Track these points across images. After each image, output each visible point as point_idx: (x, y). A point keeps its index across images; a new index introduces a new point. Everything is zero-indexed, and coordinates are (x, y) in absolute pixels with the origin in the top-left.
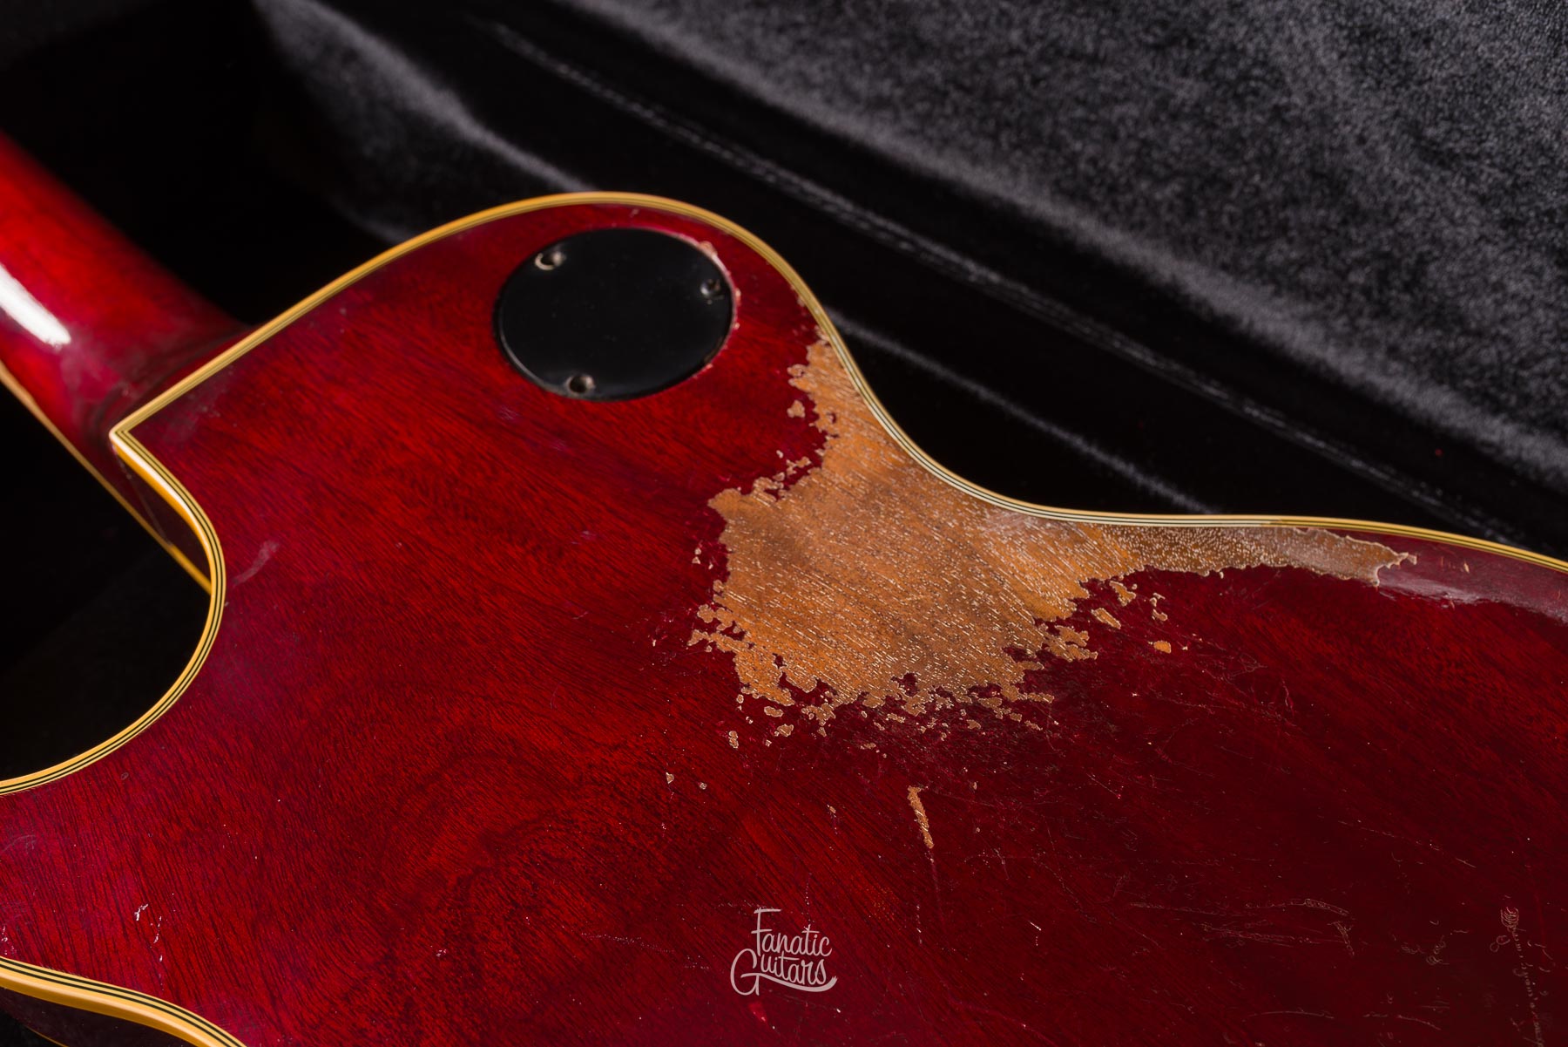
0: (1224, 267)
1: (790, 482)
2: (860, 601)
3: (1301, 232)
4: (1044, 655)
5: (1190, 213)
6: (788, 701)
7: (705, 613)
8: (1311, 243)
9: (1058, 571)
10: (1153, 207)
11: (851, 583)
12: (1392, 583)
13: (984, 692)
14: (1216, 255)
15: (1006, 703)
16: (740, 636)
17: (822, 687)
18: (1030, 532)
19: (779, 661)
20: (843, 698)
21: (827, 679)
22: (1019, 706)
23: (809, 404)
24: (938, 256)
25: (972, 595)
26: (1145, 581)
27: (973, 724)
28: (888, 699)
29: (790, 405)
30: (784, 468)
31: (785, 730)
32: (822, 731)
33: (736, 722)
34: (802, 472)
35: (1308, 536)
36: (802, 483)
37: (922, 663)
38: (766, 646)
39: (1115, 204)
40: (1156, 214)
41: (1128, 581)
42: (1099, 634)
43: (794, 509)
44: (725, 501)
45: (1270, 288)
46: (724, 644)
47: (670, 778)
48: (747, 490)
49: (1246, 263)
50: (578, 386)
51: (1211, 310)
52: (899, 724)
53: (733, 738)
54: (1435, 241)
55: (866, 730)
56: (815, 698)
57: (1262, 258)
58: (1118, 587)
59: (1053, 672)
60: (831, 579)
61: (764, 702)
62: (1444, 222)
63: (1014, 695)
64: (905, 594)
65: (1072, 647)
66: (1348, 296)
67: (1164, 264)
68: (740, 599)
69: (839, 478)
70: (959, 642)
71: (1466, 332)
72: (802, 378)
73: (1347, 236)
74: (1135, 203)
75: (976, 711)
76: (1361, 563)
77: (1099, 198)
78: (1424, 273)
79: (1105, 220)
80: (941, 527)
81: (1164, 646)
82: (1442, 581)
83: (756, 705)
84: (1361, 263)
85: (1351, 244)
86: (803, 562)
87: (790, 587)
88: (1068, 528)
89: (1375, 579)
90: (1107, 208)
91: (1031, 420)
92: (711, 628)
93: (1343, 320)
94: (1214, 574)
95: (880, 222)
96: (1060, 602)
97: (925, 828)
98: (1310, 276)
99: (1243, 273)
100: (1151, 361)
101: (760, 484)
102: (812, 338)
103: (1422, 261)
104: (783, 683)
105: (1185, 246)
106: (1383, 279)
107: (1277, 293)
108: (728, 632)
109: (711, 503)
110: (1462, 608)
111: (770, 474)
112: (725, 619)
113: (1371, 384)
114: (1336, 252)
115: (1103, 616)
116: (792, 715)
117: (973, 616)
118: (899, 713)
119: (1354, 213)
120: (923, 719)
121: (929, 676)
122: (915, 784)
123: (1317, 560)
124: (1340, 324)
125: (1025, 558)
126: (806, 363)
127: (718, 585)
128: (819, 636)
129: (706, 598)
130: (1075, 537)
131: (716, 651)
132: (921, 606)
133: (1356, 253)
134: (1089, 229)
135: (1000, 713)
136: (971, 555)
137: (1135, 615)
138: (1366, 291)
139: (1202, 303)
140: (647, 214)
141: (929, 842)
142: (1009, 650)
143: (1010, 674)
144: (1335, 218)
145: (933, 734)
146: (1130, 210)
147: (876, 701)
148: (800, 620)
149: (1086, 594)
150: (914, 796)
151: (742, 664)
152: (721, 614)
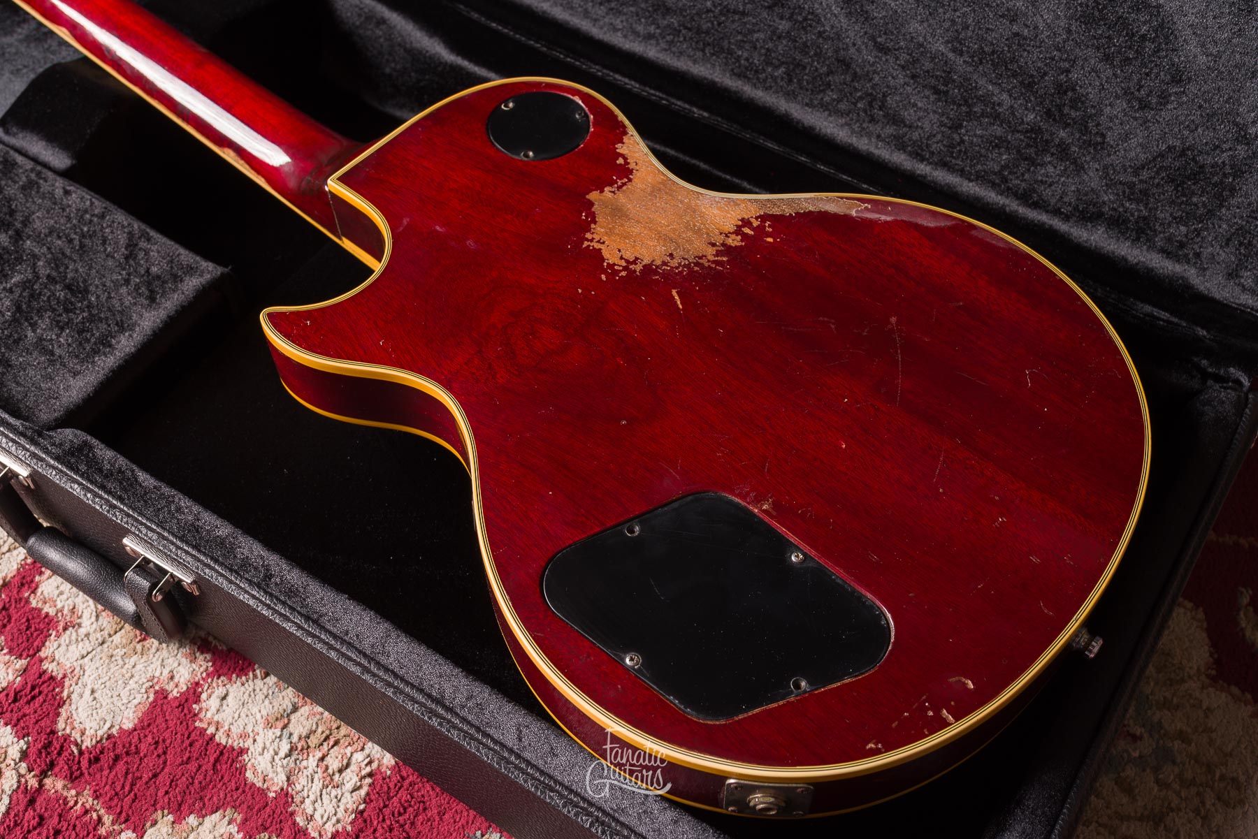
0: (807, 105)
1: (619, 188)
2: (650, 229)
3: (836, 86)
4: (723, 244)
5: (790, 81)
6: (624, 264)
7: (588, 236)
8: (841, 91)
9: (729, 215)
10: (775, 79)
11: (647, 223)
12: (860, 215)
13: (700, 258)
14: (803, 99)
15: (709, 261)
16: (604, 243)
17: (637, 258)
18: (718, 202)
19: (619, 251)
20: (646, 262)
21: (638, 256)
22: (714, 262)
23: (625, 159)
24: (680, 106)
25: (695, 225)
26: (763, 218)
27: (696, 268)
28: (663, 262)
29: (617, 159)
30: (617, 183)
31: (624, 274)
32: (638, 273)
33: (605, 272)
34: (624, 184)
35: (829, 200)
36: (624, 188)
37: (675, 249)
38: (615, 246)
39: (758, 79)
40: (776, 83)
41: (757, 218)
42: (745, 236)
43: (621, 198)
44: (593, 196)
45: (827, 113)
46: (597, 246)
47: (580, 291)
48: (602, 191)
49: (816, 102)
50: (527, 156)
51: (803, 124)
52: (667, 270)
53: (603, 277)
54: (888, 87)
55: (655, 272)
56: (634, 262)
57: (822, 99)
58: (753, 220)
59: (727, 250)
60: (638, 222)
61: (614, 264)
62: (890, 78)
63: (711, 258)
64: (668, 226)
65: (735, 241)
66: (858, 114)
67: (782, 105)
68: (602, 230)
69: (639, 186)
70: (689, 241)
71: (905, 126)
72: (621, 149)
73: (854, 87)
74: (767, 77)
75: (697, 264)
76: (849, 208)
77: (751, 76)
78: (886, 101)
79: (754, 86)
80: (682, 202)
81: (770, 240)
82: (880, 213)
83: (611, 266)
84: (861, 98)
85: (856, 90)
86: (627, 216)
87: (622, 225)
88: (733, 200)
89: (854, 213)
90: (755, 81)
91: (724, 176)
92: (592, 240)
93: (858, 124)
94: (791, 215)
95: (652, 92)
96: (730, 226)
97: (679, 303)
98: (843, 106)
99: (815, 107)
100: (776, 148)
101: (607, 189)
102: (625, 133)
103: (884, 96)
104: (622, 258)
105: (791, 96)
106: (870, 104)
107: (830, 115)
108: (598, 242)
109: (587, 197)
110: (886, 222)
111: (611, 185)
112: (597, 237)
113: (871, 153)
114: (851, 94)
115: (747, 230)
116: (625, 268)
117: (695, 232)
118: (668, 266)
119: (855, 77)
120: (677, 268)
121: (678, 254)
122: (674, 288)
123: (832, 208)
124: (856, 127)
125: (716, 212)
126: (623, 143)
127: (593, 226)
128: (635, 242)
129: (589, 230)
130: (736, 203)
131: (594, 249)
132: (674, 230)
133: (859, 94)
134: (749, 91)
135: (706, 265)
136: (694, 211)
137: (759, 231)
138: (865, 112)
139: (799, 122)
140: (548, 85)
141: (681, 307)
142: (709, 244)
143: (710, 252)
144: (848, 79)
145: (681, 273)
146: (765, 81)
147: (658, 262)
148: (627, 236)
149: (740, 223)
150: (674, 292)
151: (605, 254)
152: (595, 236)
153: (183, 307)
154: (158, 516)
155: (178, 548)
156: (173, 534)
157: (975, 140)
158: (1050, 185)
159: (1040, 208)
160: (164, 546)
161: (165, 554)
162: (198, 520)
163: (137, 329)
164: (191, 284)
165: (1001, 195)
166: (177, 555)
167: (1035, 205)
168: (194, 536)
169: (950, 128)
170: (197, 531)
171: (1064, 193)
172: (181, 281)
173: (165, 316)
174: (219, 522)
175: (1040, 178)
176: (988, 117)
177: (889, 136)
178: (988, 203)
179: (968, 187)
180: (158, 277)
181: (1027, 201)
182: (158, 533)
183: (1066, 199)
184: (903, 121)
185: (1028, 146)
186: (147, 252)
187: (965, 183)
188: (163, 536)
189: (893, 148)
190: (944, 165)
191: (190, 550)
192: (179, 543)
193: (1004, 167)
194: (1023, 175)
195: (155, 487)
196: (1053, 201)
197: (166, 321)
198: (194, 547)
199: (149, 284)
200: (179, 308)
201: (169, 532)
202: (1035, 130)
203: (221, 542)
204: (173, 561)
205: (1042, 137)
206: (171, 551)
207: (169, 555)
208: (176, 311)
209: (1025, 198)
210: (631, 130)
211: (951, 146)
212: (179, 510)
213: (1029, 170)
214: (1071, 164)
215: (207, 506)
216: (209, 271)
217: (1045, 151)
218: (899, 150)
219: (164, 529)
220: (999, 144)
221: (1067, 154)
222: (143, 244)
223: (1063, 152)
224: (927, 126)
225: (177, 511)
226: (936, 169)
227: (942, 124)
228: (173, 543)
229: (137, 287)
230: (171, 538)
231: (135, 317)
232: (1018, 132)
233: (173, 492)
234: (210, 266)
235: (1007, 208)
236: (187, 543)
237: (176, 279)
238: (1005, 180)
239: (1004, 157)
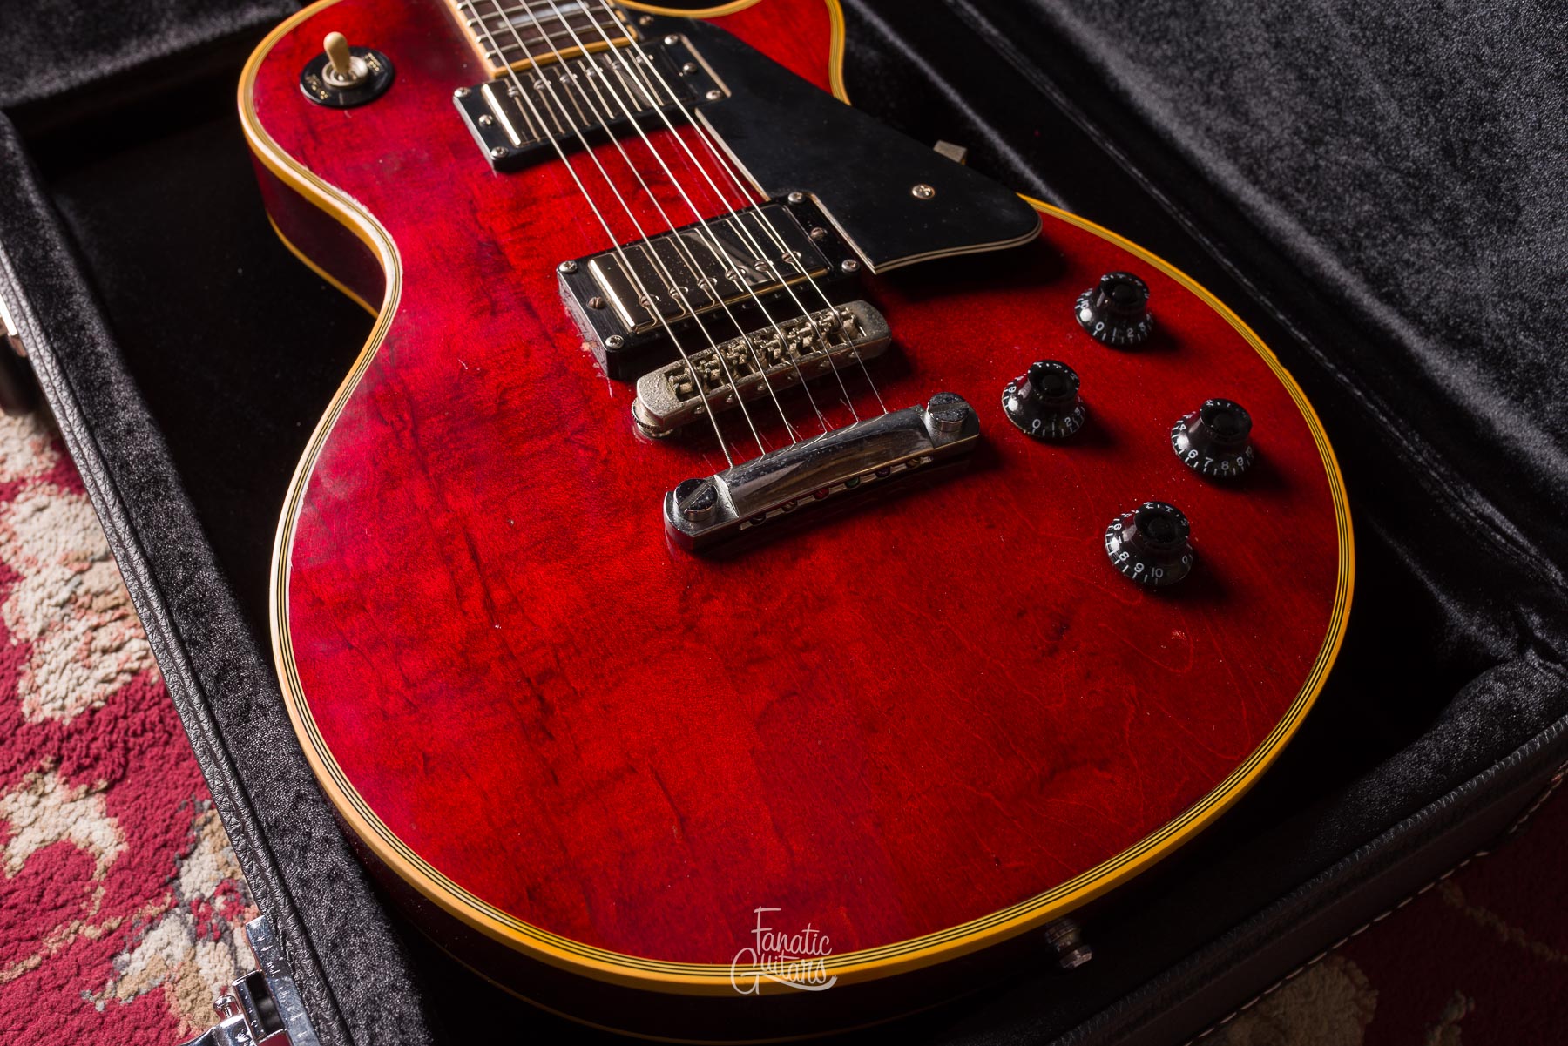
157: (1334, 168)
158: (1418, 272)
159: (1394, 305)
165: (1346, 268)
167: (1388, 299)
169: (1306, 141)
171: (1433, 292)
175: (1407, 256)
176: (1361, 136)
177: (1224, 132)
178: (1323, 275)
179: (1305, 242)
181: (1379, 288)
183: (1434, 302)
184: (1246, 114)
185: (1405, 199)
187: (1303, 235)
189: (1223, 152)
190: (1281, 197)
193: (1360, 225)
194: (1384, 244)
196: (1415, 301)
202: (1420, 175)
205: (1428, 189)
209: (1378, 281)
211: (1300, 171)
213: (1394, 238)
214: (1460, 244)
217: (1428, 213)
218: (1229, 157)
220: (1365, 182)
221: (1457, 226)
223: (1452, 224)
224: (1276, 131)
226: (1270, 202)
227: (1297, 132)
232: (1397, 170)
235: (1348, 291)
238: (1358, 246)
239: (1366, 207)
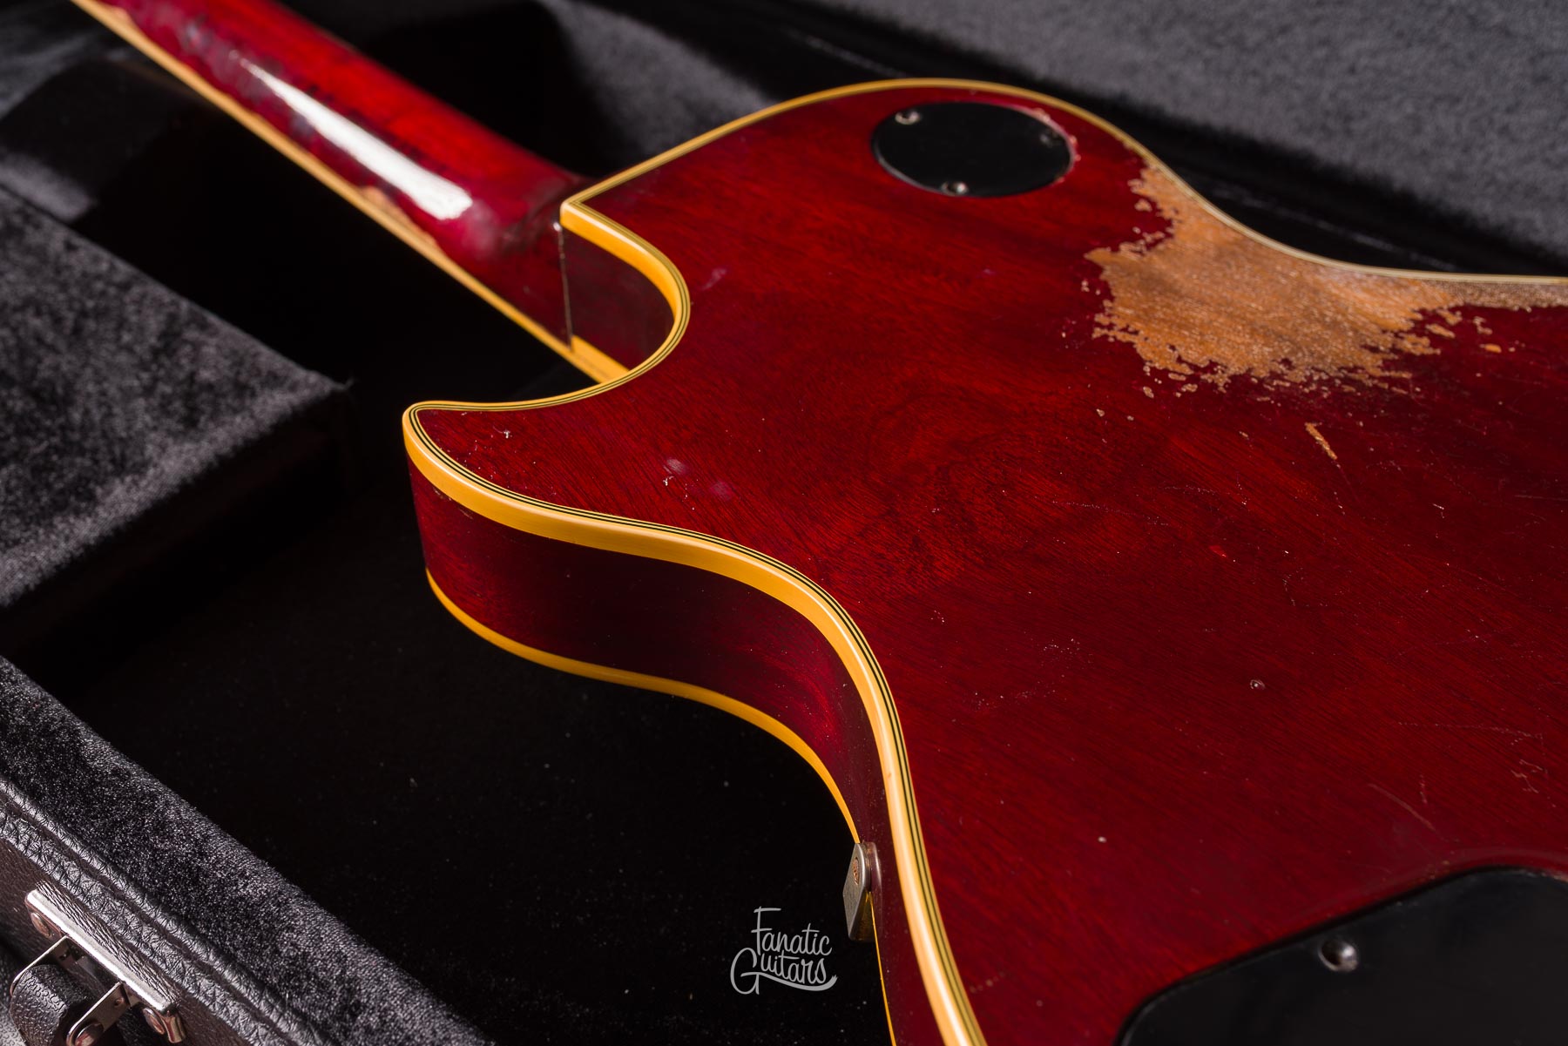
1: (1150, 246)
2: (1230, 316)
4: (1394, 350)
6: (1189, 372)
7: (1099, 318)
9: (1390, 302)
11: (1220, 305)
13: (1354, 369)
15: (1372, 377)
16: (1136, 333)
17: (1214, 363)
18: (1361, 281)
19: (1173, 348)
20: (1234, 370)
21: (1215, 359)
22: (1383, 379)
23: (1152, 203)
25: (1323, 315)
26: (1467, 311)
27: (1347, 389)
28: (1272, 372)
29: (1137, 203)
30: (1143, 238)
31: (1191, 388)
32: (1221, 389)
33: (1149, 382)
34: (1157, 242)
36: (1161, 247)
37: (1293, 352)
38: (1160, 339)
41: (1453, 310)
42: (1436, 340)
43: (1157, 263)
44: (1099, 256)
46: (1127, 338)
47: (1100, 413)
48: (1115, 249)
50: (954, 190)
52: (1285, 388)
53: (1148, 391)
55: (1259, 389)
56: (1210, 370)
58: (1445, 313)
59: (1407, 360)
60: (1202, 302)
61: (1166, 371)
63: (1379, 373)
64: (1268, 312)
65: (1418, 346)
68: (1129, 312)
69: (1190, 245)
70: (1319, 341)
72: (1140, 188)
75: (1346, 381)
80: (1286, 276)
81: (1494, 348)
83: (1161, 373)
86: (1176, 292)
87: (1169, 306)
88: (1392, 280)
92: (1110, 327)
94: (1522, 309)
96: (1399, 321)
97: (1327, 448)
101: (1124, 247)
102: (1143, 165)
104: (1180, 360)
108: (1125, 330)
109: (1087, 256)
111: (1132, 240)
112: (1120, 324)
115: (1437, 329)
116: (1191, 379)
117: (1326, 326)
118: (1284, 380)
120: (1306, 385)
121: (1302, 360)
122: (1310, 421)
125: (1362, 295)
126: (1143, 180)
127: (1107, 303)
128: (1202, 335)
129: (1099, 310)
130: (1398, 285)
131: (1117, 342)
132: (1283, 321)
135: (1368, 383)
136: (1316, 292)
137: (1464, 331)
141: (1333, 455)
142: (1366, 347)
143: (1371, 363)
145: (1316, 394)
147: (1264, 374)
148: (1185, 325)
149: (1419, 317)
150: (1311, 428)
151: (1142, 349)
152: (1114, 320)
153: (247, 441)
154: (109, 840)
155: (145, 920)
156: (138, 886)
160: (114, 915)
161: (113, 931)
162: (202, 855)
163: (151, 472)
164: (273, 404)
166: (139, 939)
168: (185, 894)
170: (195, 882)
172: (253, 395)
173: (211, 455)
174: (249, 864)
180: (210, 387)
182: (103, 881)
186: (197, 346)
188: (114, 887)
191: (170, 926)
192: (147, 908)
195: (116, 772)
197: (210, 464)
198: (186, 921)
199: (188, 397)
200: (240, 442)
201: (129, 879)
203: (247, 913)
204: (130, 951)
206: (127, 928)
207: (121, 938)
208: (234, 448)
210: (1154, 163)
212: (161, 827)
215: (228, 826)
216: (309, 384)
219: (119, 871)
222: (192, 334)
225: (156, 831)
228: (134, 909)
229: (166, 401)
230: (132, 894)
231: (150, 450)
233: (157, 786)
234: (313, 377)
236: (168, 910)
237: (242, 390)
